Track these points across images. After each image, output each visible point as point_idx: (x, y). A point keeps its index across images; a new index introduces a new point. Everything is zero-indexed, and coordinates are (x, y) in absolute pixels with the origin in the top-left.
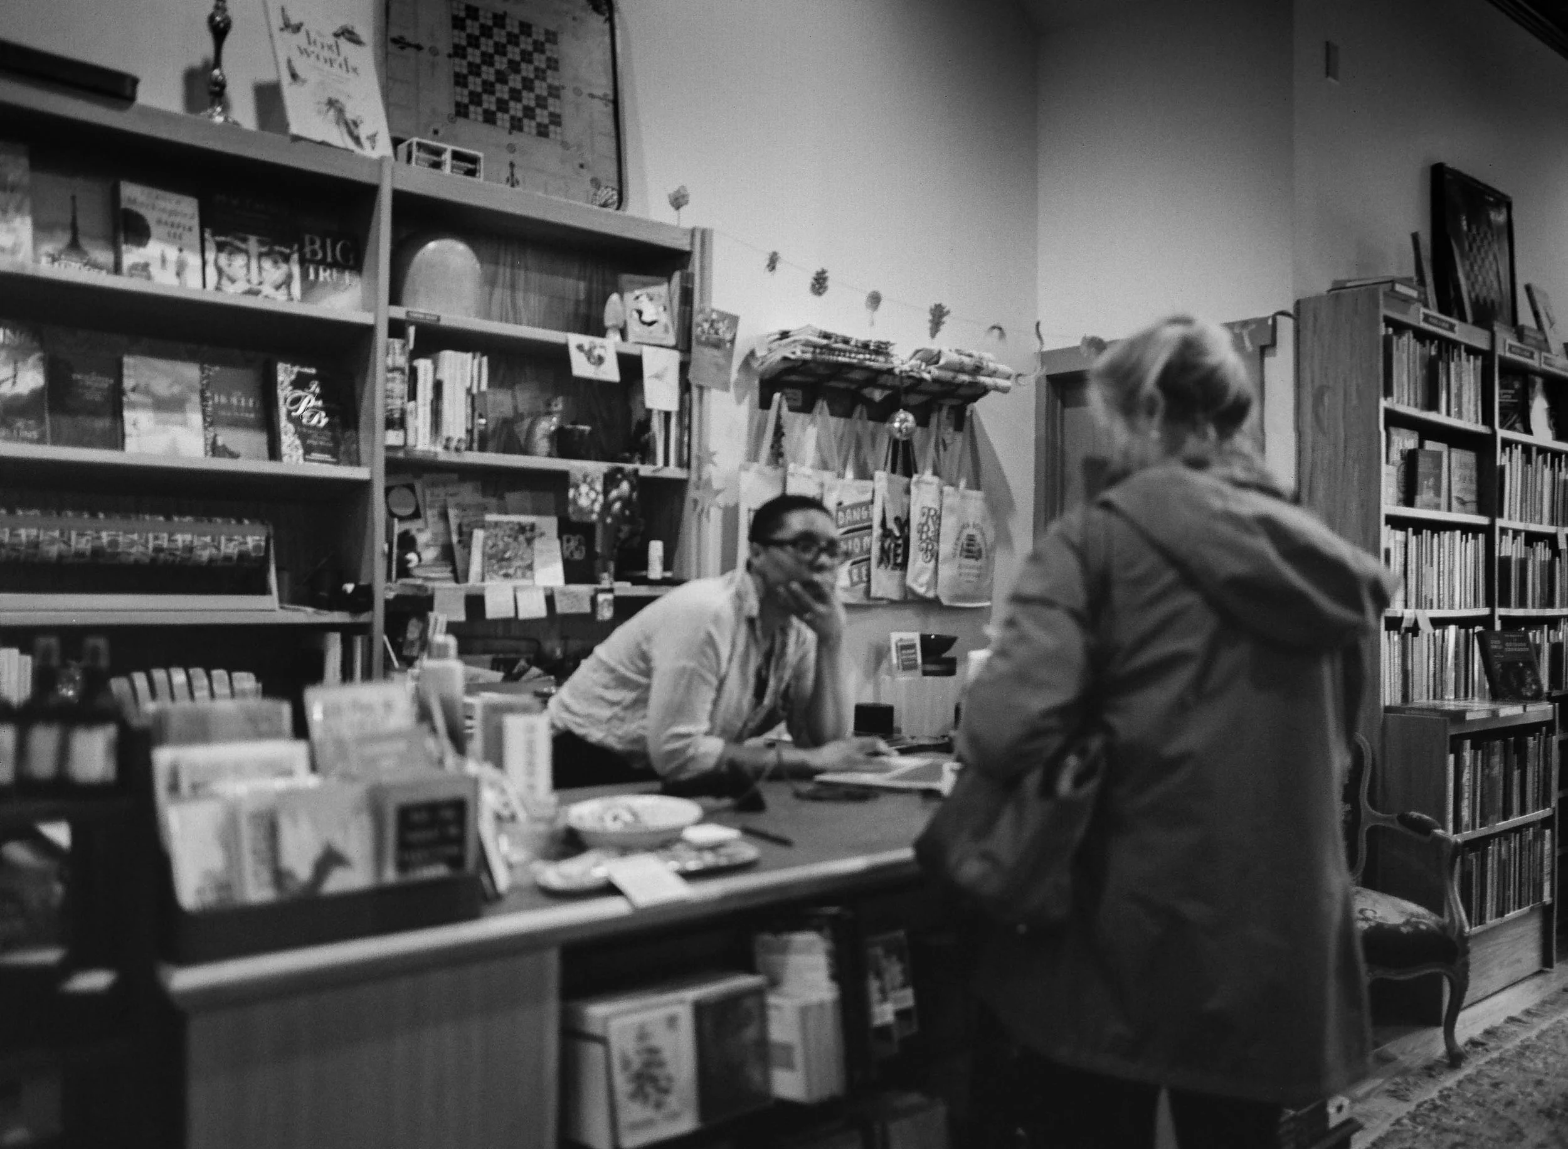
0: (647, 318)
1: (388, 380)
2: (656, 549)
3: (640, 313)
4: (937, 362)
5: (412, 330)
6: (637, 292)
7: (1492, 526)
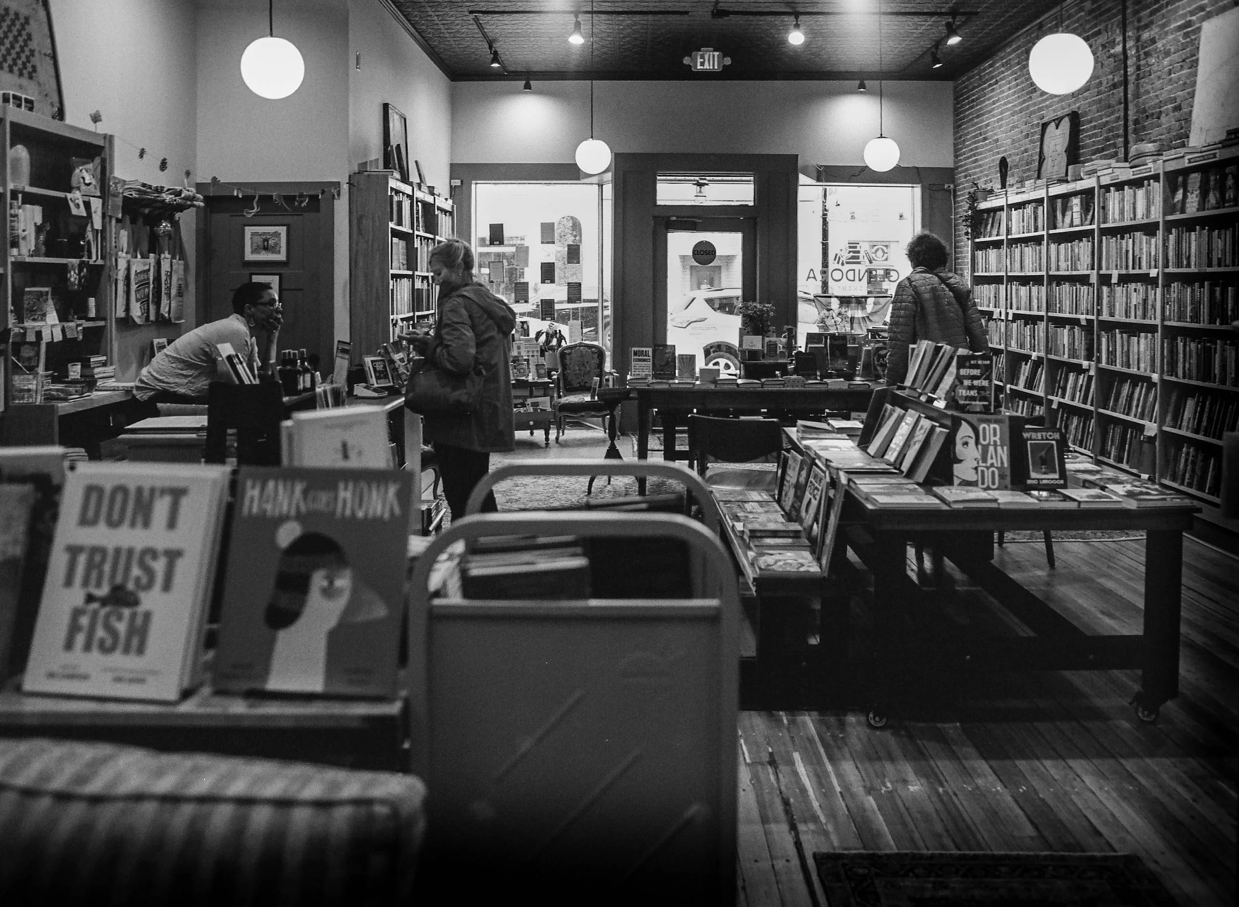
0: (87, 181)
1: (11, 221)
2: (92, 301)
3: (84, 178)
4: (180, 195)
5: (20, 196)
6: (81, 168)
7: (413, 275)
